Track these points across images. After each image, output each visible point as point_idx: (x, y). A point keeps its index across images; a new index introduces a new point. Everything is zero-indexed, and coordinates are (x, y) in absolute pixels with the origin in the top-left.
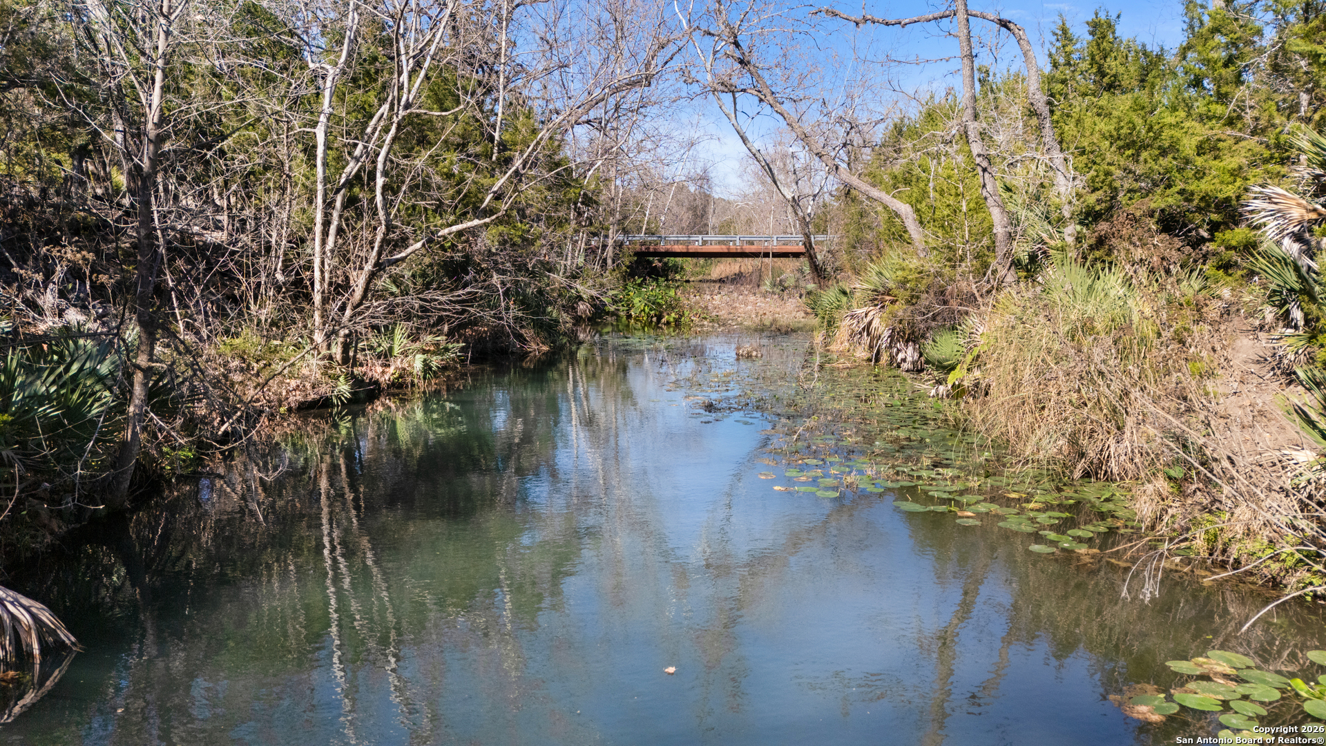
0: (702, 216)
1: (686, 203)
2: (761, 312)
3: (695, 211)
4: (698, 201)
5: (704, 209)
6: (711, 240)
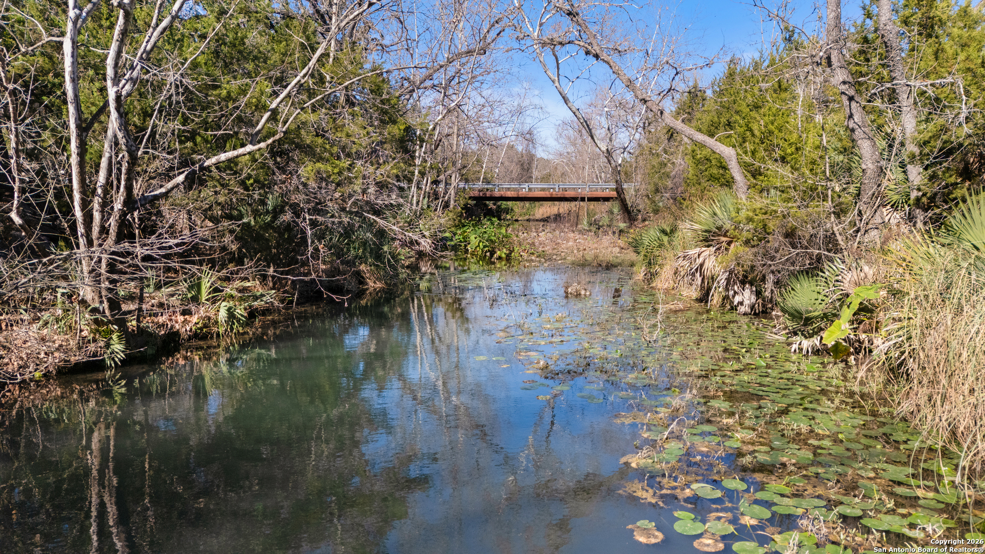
0: (528, 169)
2: (581, 248)
3: (522, 165)
4: (525, 158)
5: (530, 164)
6: (536, 188)
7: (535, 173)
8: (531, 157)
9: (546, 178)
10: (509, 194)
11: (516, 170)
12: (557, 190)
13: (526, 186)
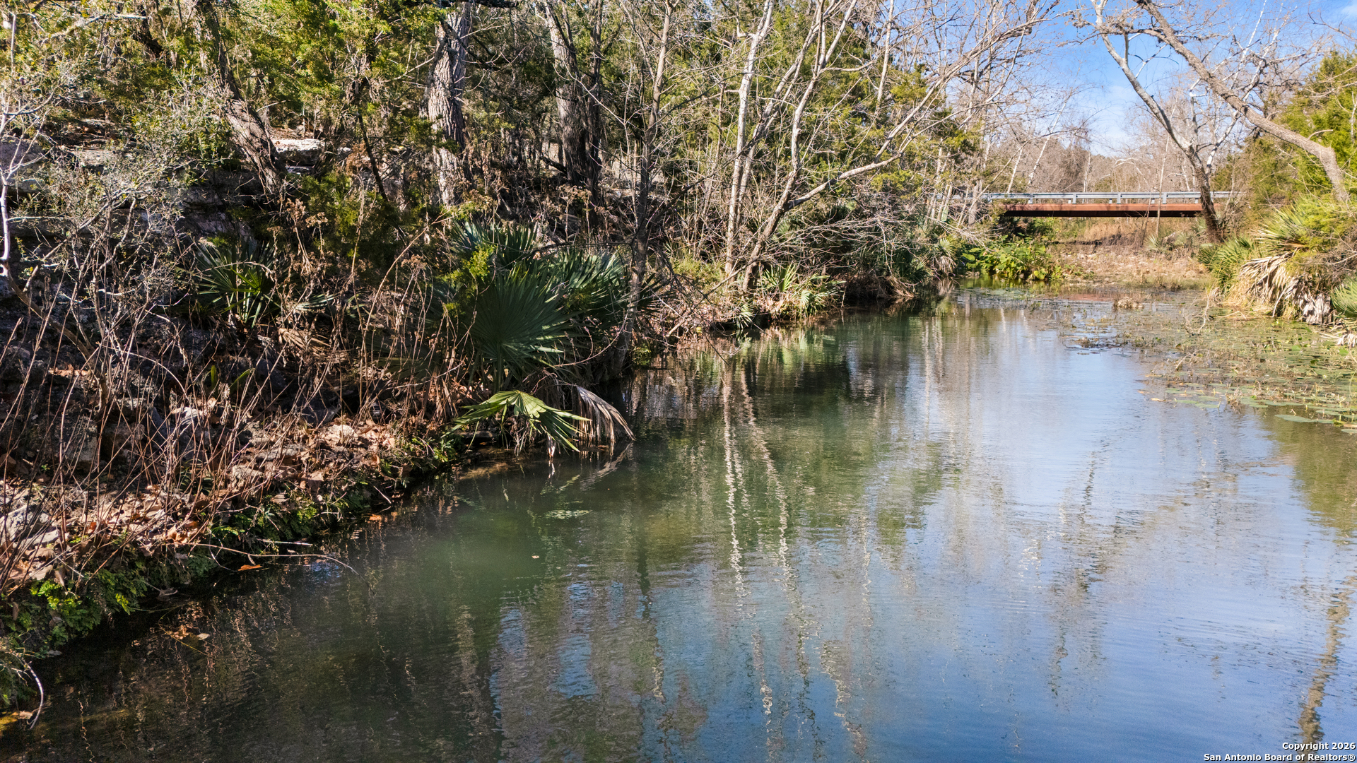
0: (1077, 173)
1: (1059, 160)
2: (1143, 270)
3: (1068, 168)
4: (1073, 157)
5: (1080, 165)
6: (1088, 198)
7: (1087, 179)
8: (1083, 155)
9: (1103, 186)
10: (1048, 207)
11: (1058, 173)
12: (1119, 201)
13: (1073, 196)
